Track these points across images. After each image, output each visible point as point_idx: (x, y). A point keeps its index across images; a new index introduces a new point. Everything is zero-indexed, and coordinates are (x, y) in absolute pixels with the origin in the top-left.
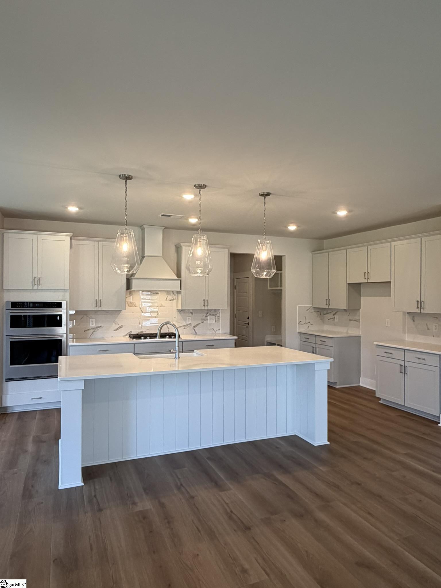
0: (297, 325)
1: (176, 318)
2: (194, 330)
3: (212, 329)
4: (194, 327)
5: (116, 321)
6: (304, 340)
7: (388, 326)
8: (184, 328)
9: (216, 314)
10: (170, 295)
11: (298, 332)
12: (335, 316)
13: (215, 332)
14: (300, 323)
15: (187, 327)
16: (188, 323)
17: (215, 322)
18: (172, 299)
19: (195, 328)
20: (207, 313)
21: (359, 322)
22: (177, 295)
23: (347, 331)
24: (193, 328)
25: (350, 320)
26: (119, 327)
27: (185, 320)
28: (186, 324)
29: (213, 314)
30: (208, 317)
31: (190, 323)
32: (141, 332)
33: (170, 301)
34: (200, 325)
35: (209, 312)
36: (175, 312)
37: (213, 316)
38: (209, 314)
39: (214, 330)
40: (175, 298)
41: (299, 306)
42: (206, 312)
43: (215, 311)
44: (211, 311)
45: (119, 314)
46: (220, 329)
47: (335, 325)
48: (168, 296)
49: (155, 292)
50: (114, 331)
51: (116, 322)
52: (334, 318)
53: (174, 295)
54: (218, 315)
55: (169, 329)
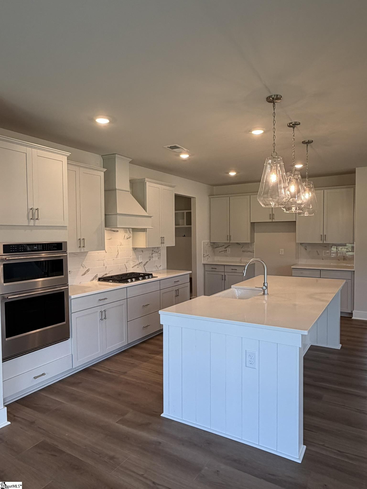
0: (202, 258)
1: (132, 257)
2: (144, 268)
3: (156, 266)
4: (145, 265)
5: (83, 263)
6: (211, 270)
7: (282, 254)
8: (138, 267)
9: (158, 252)
10: (127, 233)
11: (203, 264)
12: (227, 249)
13: (158, 268)
14: (204, 256)
15: (140, 266)
16: (140, 262)
17: (158, 259)
18: (129, 237)
19: (145, 267)
20: (153, 251)
21: (254, 253)
22: (133, 233)
23: (241, 260)
24: (144, 267)
25: (243, 251)
26: (86, 271)
27: (138, 258)
28: (138, 263)
29: (156, 251)
30: (154, 254)
31: (142, 261)
32: (106, 274)
33: (127, 239)
34: (148, 262)
35: (154, 250)
36: (131, 251)
37: (157, 253)
38: (154, 252)
39: (157, 267)
40: (131, 236)
41: (203, 242)
42: (152, 249)
43: (157, 249)
44: (155, 249)
45: (86, 256)
46: (161, 266)
47: (227, 256)
48: (126, 234)
49: (115, 230)
50: (82, 275)
51: (84, 265)
52: (226, 250)
53: (130, 233)
54: (159, 252)
55: (127, 269)
